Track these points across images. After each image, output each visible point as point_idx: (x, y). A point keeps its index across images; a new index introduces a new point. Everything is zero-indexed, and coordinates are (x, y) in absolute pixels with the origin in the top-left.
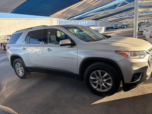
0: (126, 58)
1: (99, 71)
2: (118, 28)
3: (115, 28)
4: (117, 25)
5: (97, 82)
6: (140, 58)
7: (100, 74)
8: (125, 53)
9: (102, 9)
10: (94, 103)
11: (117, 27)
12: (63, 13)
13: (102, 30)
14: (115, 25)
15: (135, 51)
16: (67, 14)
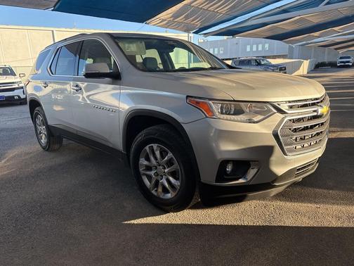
0: (207, 117)
1: (155, 146)
2: (348, 67)
3: (341, 67)
4: (349, 58)
5: (152, 173)
6: (250, 121)
7: (158, 153)
8: (206, 103)
9: (283, 8)
10: (132, 222)
11: (348, 62)
12: (176, 16)
13: (301, 68)
14: (341, 58)
15: (234, 101)
16: (186, 18)
